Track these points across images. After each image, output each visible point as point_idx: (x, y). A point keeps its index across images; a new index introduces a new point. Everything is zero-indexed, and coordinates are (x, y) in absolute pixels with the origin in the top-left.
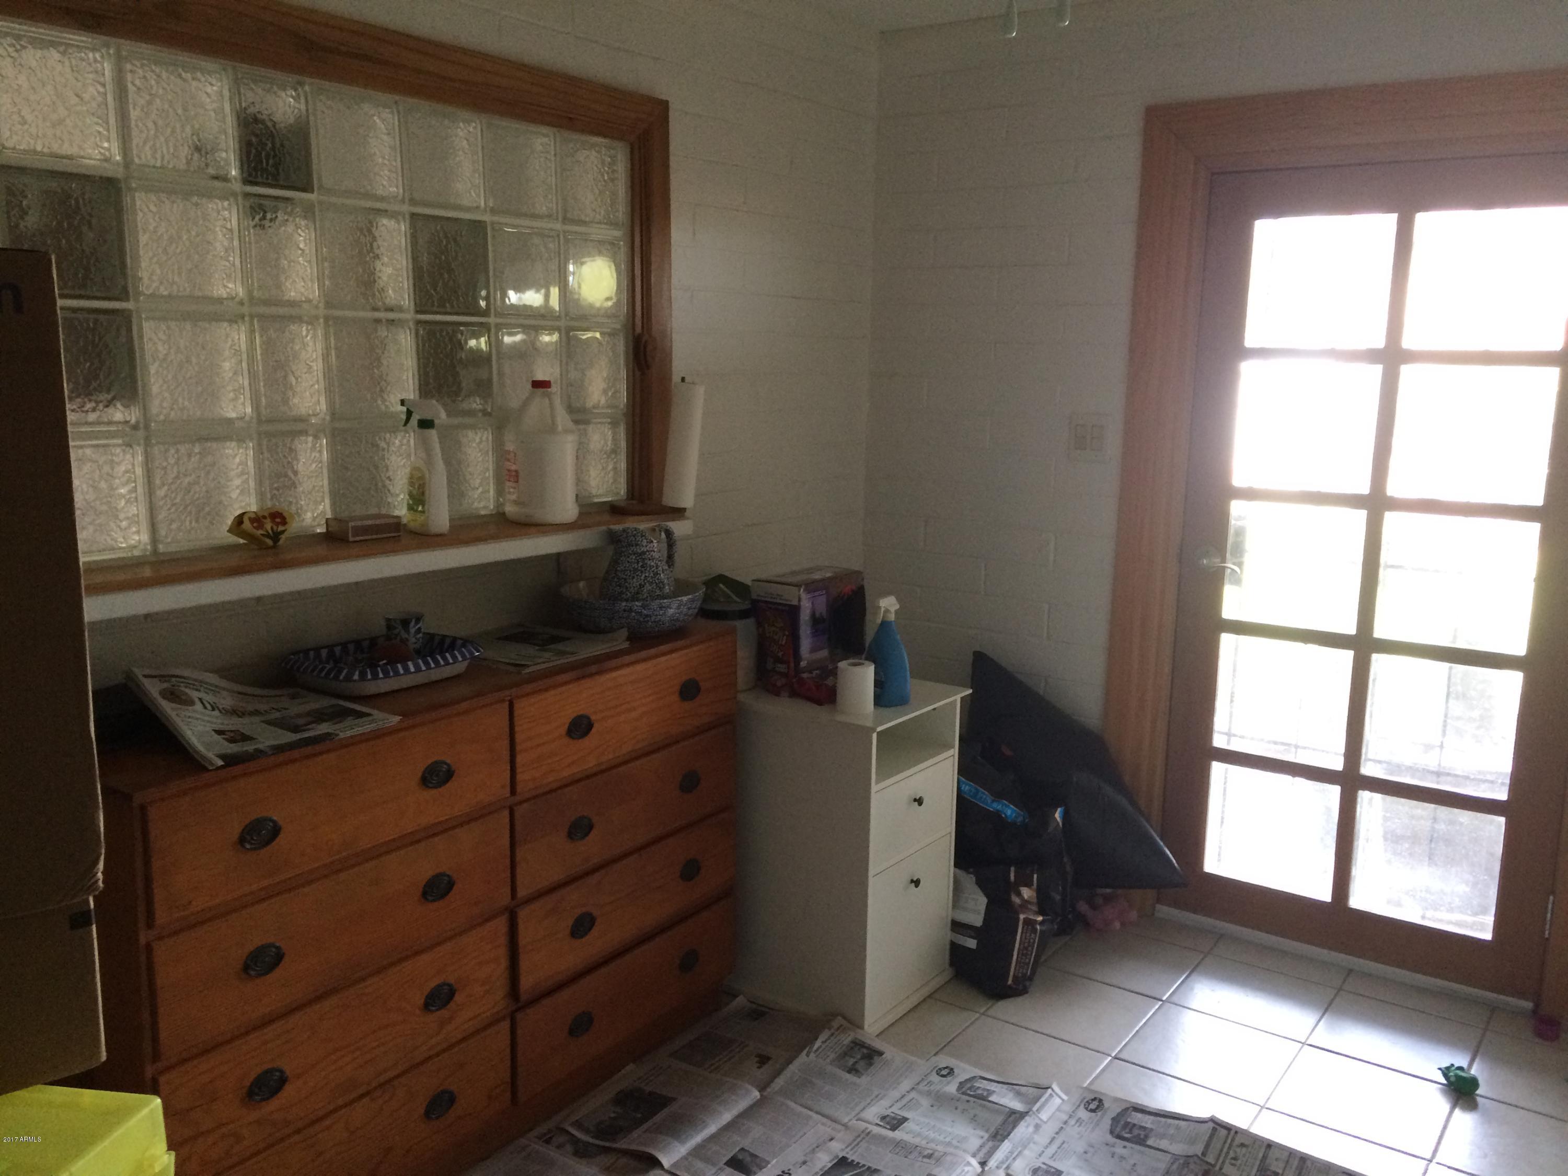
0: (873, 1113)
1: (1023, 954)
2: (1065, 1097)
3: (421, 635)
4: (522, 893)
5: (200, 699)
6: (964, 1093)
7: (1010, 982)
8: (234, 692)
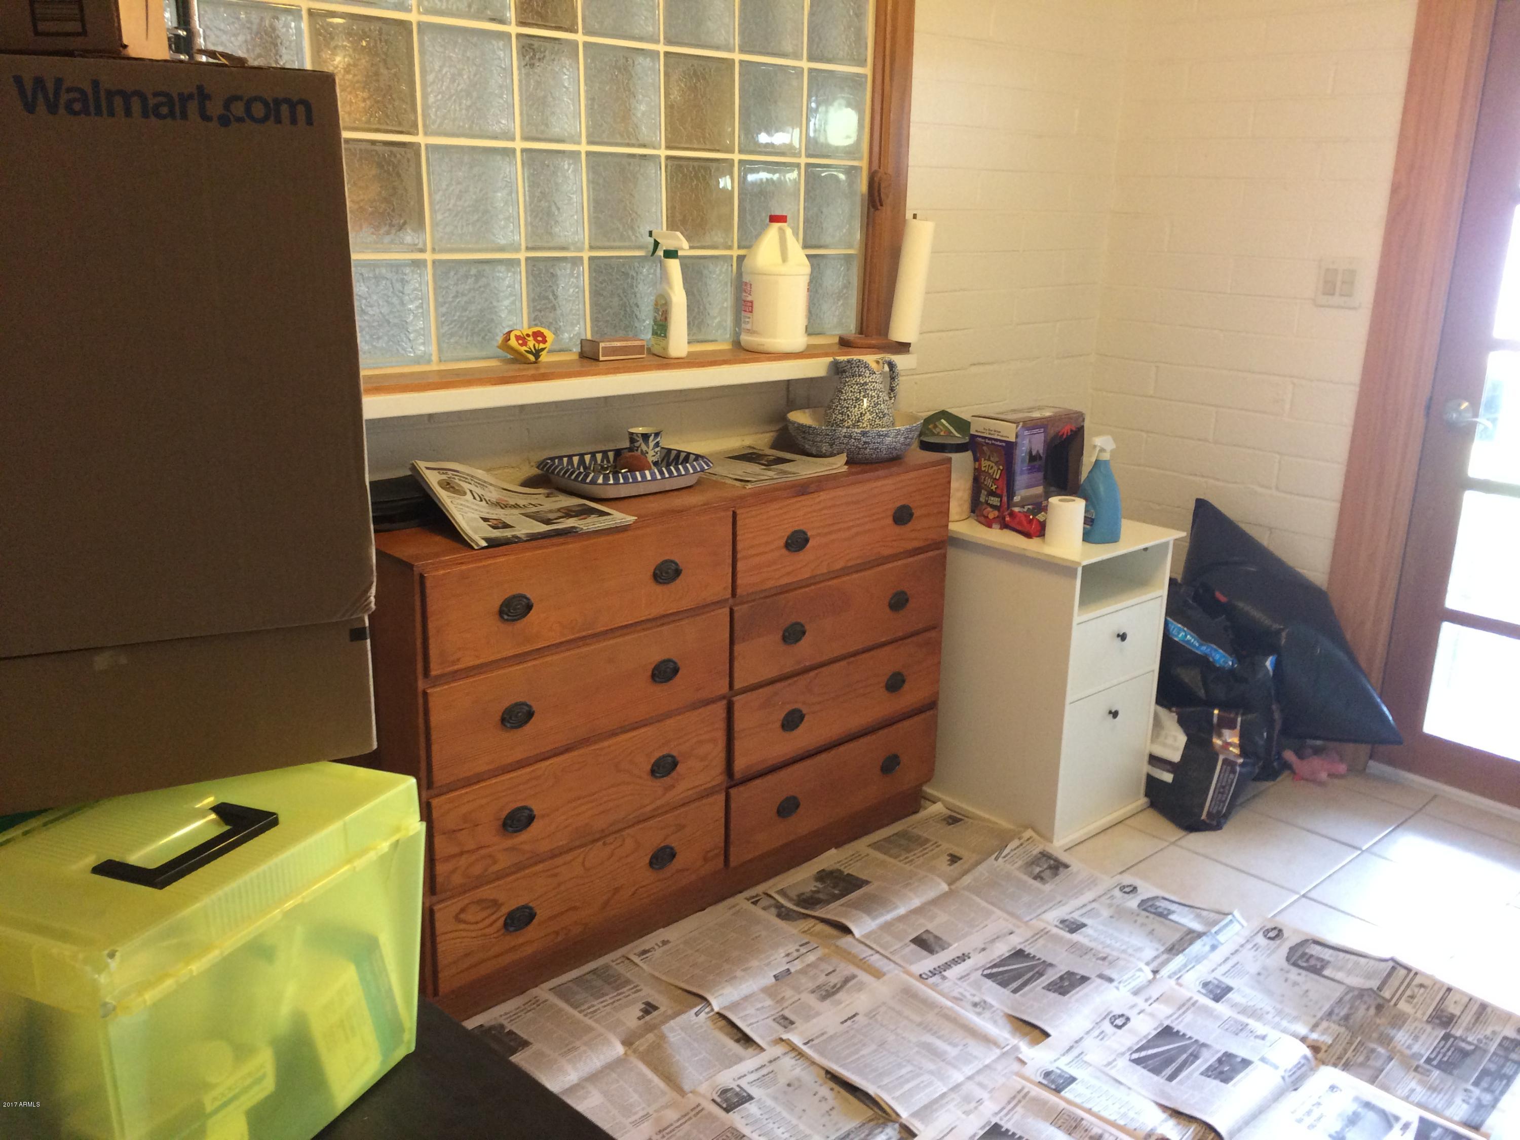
0: (1053, 916)
1: (1219, 793)
2: (1245, 924)
3: (658, 449)
4: (738, 685)
5: (471, 491)
6: (1145, 910)
7: (1204, 817)
8: (499, 487)
